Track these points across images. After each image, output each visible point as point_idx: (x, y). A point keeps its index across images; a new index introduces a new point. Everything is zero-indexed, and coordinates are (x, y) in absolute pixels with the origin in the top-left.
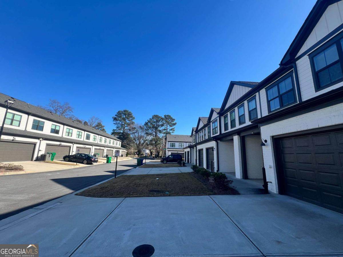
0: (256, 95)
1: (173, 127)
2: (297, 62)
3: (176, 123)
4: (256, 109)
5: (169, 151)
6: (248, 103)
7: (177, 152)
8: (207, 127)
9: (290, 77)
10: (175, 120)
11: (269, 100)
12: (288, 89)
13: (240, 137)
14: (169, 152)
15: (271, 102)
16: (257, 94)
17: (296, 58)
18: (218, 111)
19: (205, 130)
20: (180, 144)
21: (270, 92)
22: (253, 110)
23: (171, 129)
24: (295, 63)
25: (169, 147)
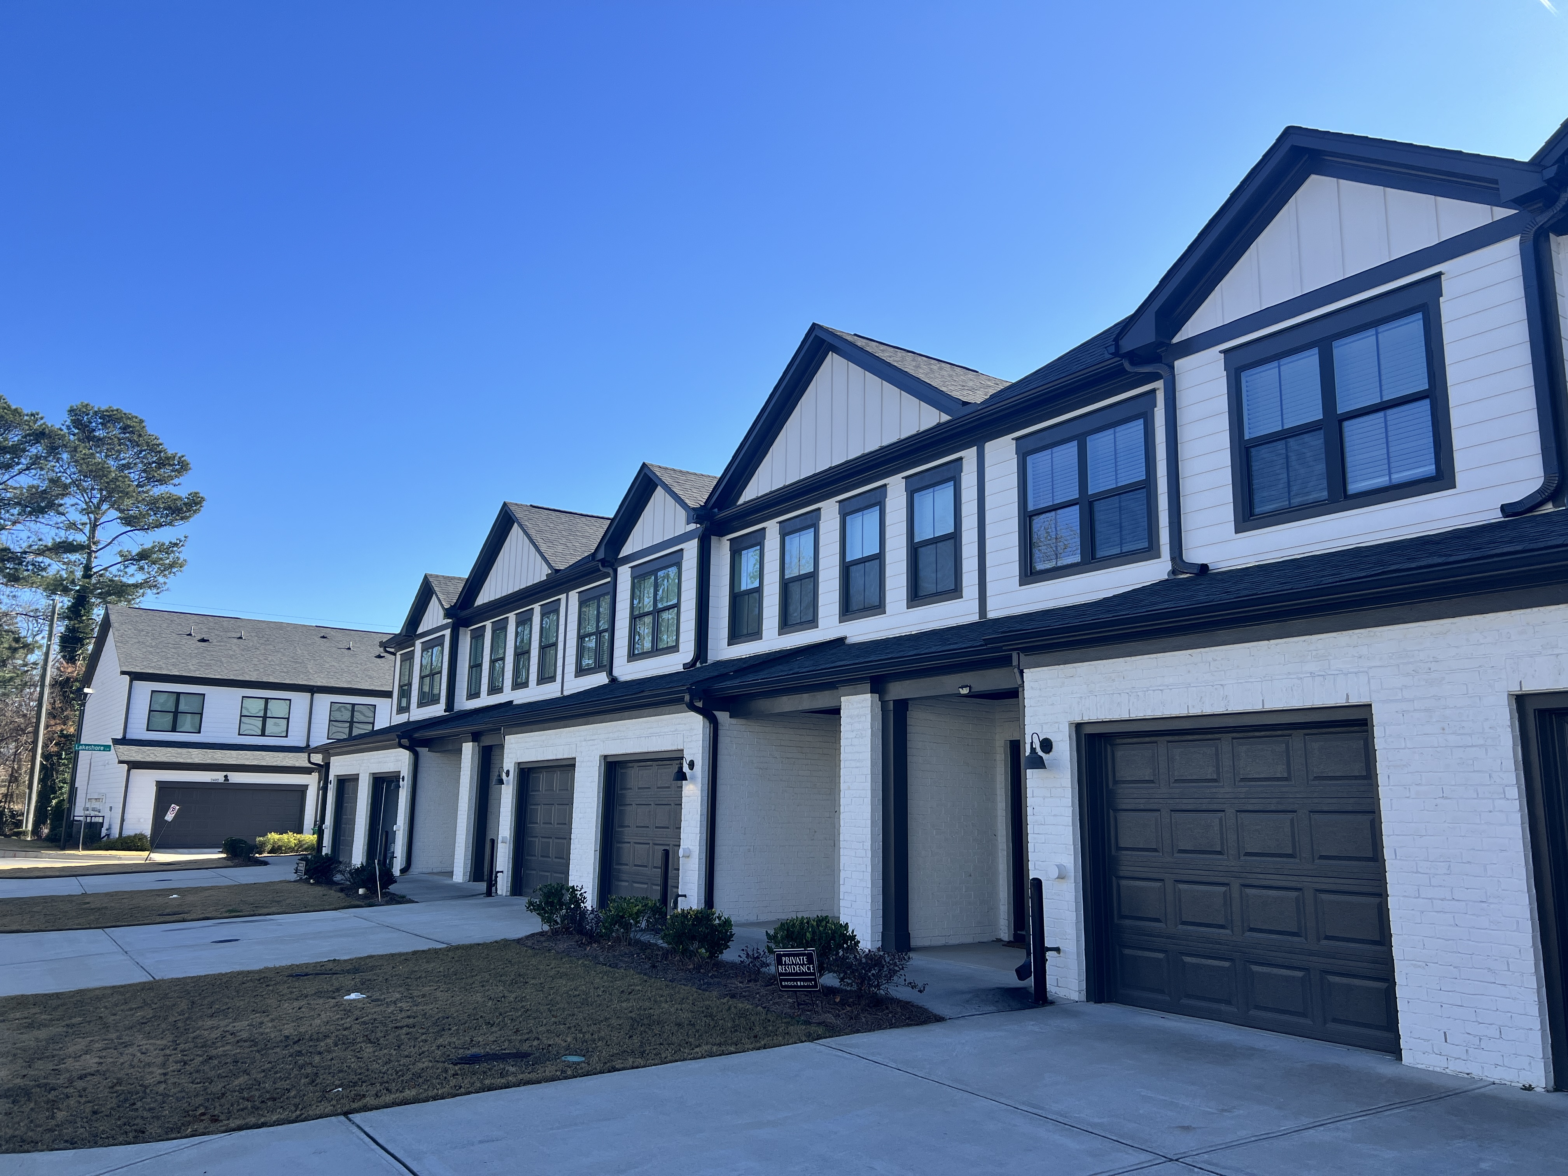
0: (961, 459)
1: (165, 535)
2: (1181, 365)
3: (194, 503)
4: (955, 537)
5: (134, 765)
6: (911, 493)
7: (218, 777)
8: (574, 595)
9: (1141, 421)
10: (183, 467)
11: (1031, 508)
12: (1124, 480)
13: (884, 704)
14: (138, 775)
15: (1039, 523)
16: (969, 455)
17: (1176, 340)
18: (698, 498)
19: (551, 611)
20: (256, 707)
21: (1039, 462)
22: (935, 541)
23: (143, 555)
24: (1172, 368)
25: (139, 731)
